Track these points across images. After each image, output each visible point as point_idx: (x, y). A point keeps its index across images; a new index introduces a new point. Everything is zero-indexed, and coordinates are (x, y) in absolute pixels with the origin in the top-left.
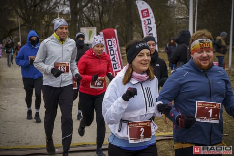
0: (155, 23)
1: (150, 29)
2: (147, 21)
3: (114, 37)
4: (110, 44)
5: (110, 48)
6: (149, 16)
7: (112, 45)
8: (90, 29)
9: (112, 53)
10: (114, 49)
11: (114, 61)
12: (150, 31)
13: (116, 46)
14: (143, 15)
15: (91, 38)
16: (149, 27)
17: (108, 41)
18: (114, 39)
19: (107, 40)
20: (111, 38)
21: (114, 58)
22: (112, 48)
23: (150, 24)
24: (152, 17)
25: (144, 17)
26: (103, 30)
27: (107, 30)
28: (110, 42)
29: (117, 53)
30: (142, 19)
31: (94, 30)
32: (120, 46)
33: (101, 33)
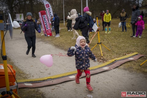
1: (50, 12)
3: (46, 14)
4: (44, 18)
6: (49, 7)
8: (20, 14)
9: (45, 22)
10: (46, 20)
11: (47, 25)
15: (21, 18)
18: (46, 15)
19: (43, 16)
21: (46, 24)
25: (47, 7)
26: (40, 11)
27: (42, 11)
28: (44, 17)
29: (47, 21)
33: (40, 13)
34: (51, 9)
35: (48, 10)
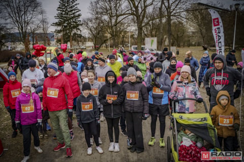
0: (224, 32)
2: (217, 30)
6: (218, 25)
8: (152, 38)
12: (219, 39)
14: (214, 23)
16: (219, 36)
23: (220, 33)
24: (221, 26)
25: (215, 25)
30: (214, 28)
31: (155, 39)
34: (222, 30)
35: (217, 32)
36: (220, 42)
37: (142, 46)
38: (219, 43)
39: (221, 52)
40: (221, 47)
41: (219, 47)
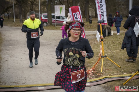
1: (102, 6)
5: (76, 19)
7: (77, 17)
8: (61, 6)
13: (80, 18)
15: (62, 12)
17: (75, 14)
18: (78, 13)
20: (77, 12)
22: (77, 19)
31: (64, 7)
32: (82, 17)
33: (70, 9)
36: (103, 9)
37: (52, 14)
38: (101, 9)
39: (103, 16)
40: (103, 12)
41: (102, 13)
